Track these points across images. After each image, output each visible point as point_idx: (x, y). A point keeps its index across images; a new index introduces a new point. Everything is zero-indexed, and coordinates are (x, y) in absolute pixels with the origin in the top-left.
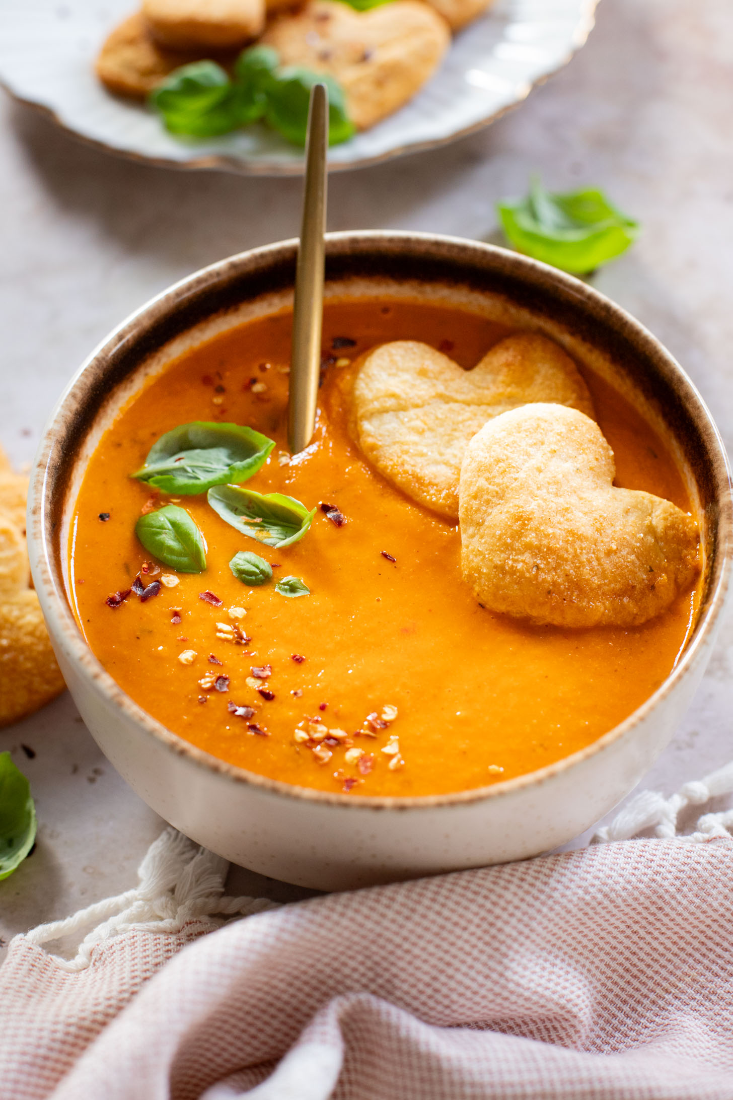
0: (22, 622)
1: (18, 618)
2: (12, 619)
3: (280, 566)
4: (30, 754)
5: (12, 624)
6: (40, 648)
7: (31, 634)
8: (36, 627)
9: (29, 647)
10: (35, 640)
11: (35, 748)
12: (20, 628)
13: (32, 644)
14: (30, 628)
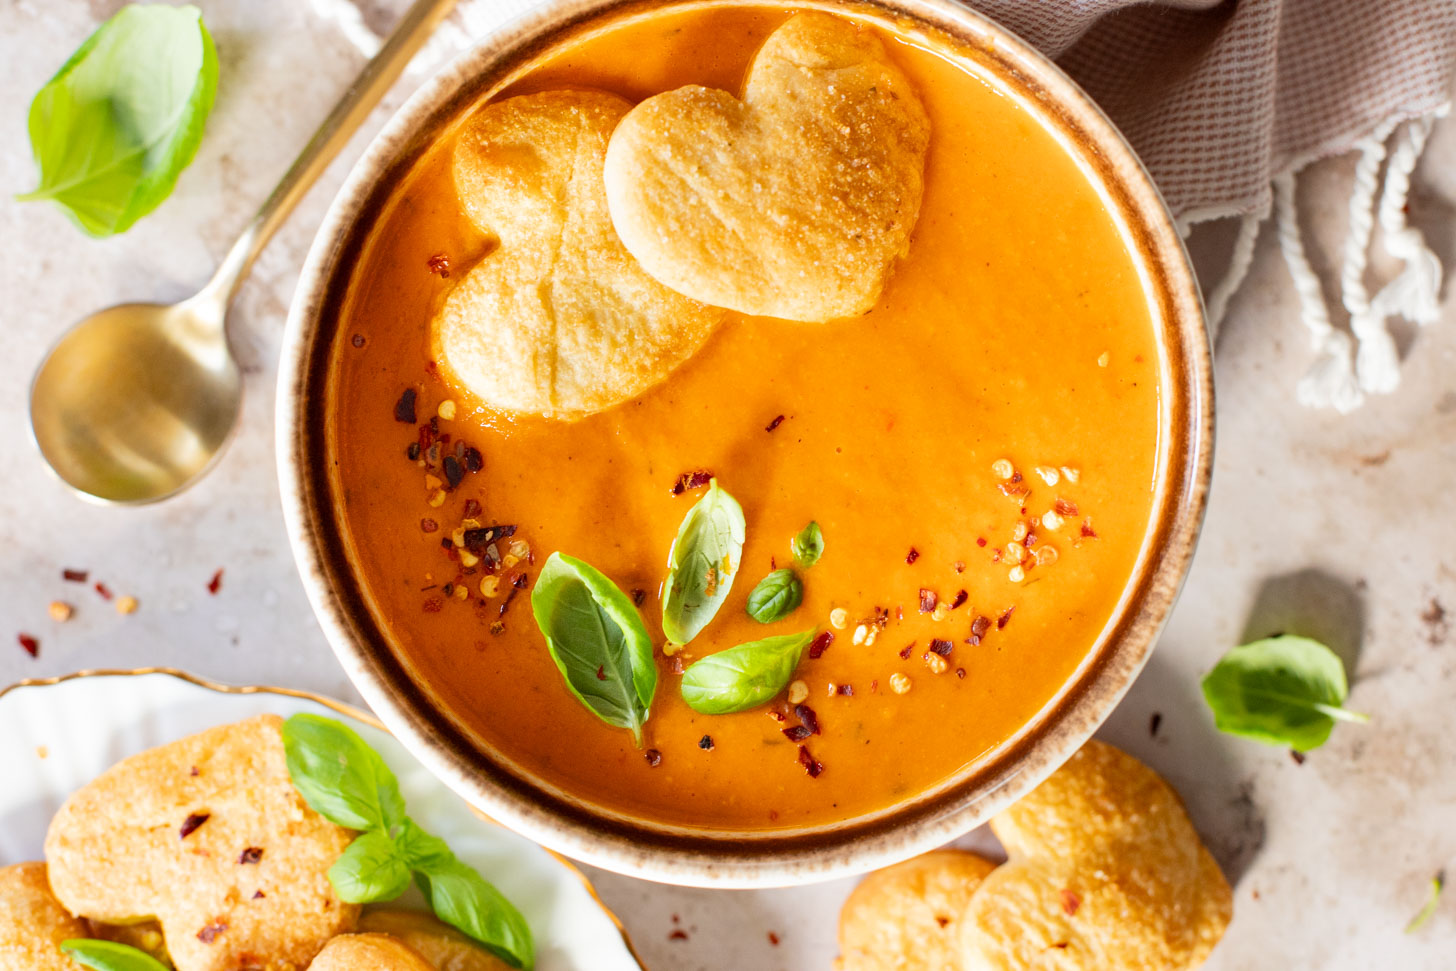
0: (1063, 824)
1: (1062, 831)
2: (1069, 835)
3: (773, 559)
4: (1156, 721)
5: (1074, 830)
6: (1073, 782)
7: (1066, 803)
8: (1056, 805)
9: (1081, 792)
10: (1071, 793)
11: (1146, 721)
12: (1070, 820)
13: (1076, 793)
14: (1063, 809)
